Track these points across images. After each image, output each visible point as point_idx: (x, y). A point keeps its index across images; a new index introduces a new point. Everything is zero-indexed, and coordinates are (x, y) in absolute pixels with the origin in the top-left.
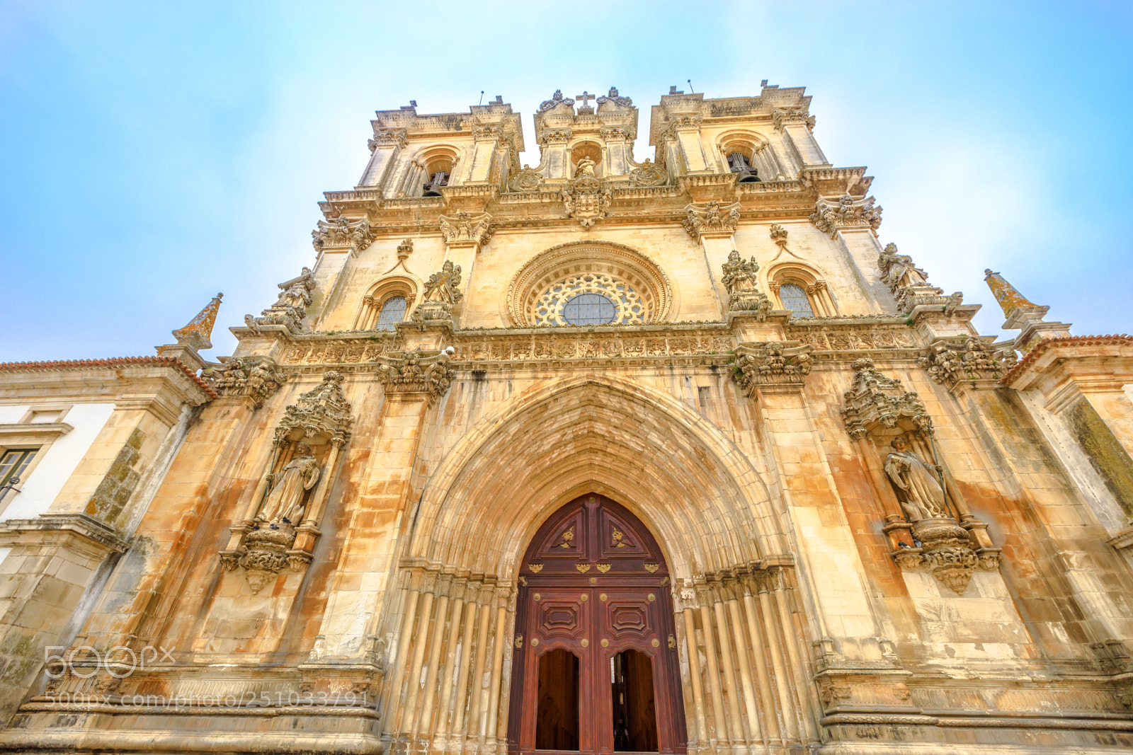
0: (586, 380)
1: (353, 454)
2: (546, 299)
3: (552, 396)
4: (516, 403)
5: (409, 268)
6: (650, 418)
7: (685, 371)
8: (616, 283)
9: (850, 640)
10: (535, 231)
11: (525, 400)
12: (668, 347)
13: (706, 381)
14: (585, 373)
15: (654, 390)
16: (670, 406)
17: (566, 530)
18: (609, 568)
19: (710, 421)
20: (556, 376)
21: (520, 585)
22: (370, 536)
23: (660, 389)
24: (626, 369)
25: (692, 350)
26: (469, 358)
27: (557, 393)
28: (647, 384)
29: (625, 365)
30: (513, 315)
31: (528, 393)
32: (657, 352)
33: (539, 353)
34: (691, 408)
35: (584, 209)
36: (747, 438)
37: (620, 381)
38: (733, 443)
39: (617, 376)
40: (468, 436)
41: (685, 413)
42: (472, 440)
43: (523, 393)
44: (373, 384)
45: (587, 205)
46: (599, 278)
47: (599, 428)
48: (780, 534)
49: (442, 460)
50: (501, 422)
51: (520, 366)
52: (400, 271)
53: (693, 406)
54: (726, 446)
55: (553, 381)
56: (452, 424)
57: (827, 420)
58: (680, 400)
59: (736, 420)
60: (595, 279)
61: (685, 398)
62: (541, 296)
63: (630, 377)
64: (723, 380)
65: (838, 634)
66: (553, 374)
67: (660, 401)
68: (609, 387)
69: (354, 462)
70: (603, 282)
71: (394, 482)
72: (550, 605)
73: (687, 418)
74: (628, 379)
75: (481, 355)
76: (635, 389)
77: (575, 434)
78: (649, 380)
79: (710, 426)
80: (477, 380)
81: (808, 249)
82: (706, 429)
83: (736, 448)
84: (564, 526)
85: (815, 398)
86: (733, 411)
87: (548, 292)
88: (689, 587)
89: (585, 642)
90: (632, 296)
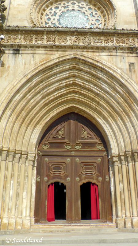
0: (73, 56)
2: (50, 13)
3: (55, 63)
4: (37, 66)
7: (123, 54)
8: (88, 7)
11: (41, 65)
12: (115, 41)
14: (73, 53)
15: (107, 63)
16: (115, 71)
17: (60, 130)
18: (80, 147)
19: (133, 80)
20: (57, 53)
21: (38, 155)
24: (94, 52)
25: (127, 44)
26: (11, 42)
27: (58, 62)
28: (104, 60)
29: (93, 49)
30: (34, 20)
31: (43, 61)
32: (110, 44)
33: (48, 41)
34: (125, 73)
37: (90, 57)
40: (13, 83)
41: (122, 75)
42: (14, 85)
43: (41, 62)
47: (79, 81)
50: (29, 76)
51: (39, 47)
53: (126, 72)
55: (56, 56)
56: (4, 76)
58: (120, 68)
61: (122, 68)
62: (48, 11)
66: (56, 52)
67: (110, 68)
68: (84, 60)
72: (53, 163)
73: (122, 77)
74: (95, 57)
75: (18, 41)
76: (98, 62)
77: (66, 83)
78: (105, 58)
79: (133, 82)
80: (16, 54)
82: (131, 84)
84: (59, 128)
87: (51, 9)
89: (69, 179)
90: (96, 14)
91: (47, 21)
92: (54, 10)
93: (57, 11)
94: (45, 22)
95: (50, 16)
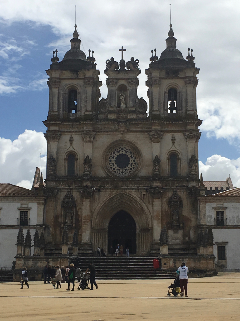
0: (121, 192)
1: (77, 208)
2: (111, 156)
3: (114, 196)
4: (107, 197)
5: (74, 147)
6: (133, 200)
7: (141, 191)
8: (130, 151)
9: (157, 240)
10: (107, 134)
11: (109, 197)
12: (138, 184)
13: (144, 193)
16: (137, 199)
19: (144, 202)
21: (109, 229)
22: (86, 225)
23: (135, 195)
24: (129, 190)
25: (143, 185)
26: (96, 186)
28: (133, 194)
29: (129, 189)
31: (110, 195)
32: (136, 185)
33: (111, 185)
35: (121, 128)
36: (150, 206)
37: (128, 193)
38: (147, 207)
39: (127, 191)
42: (100, 206)
44: (77, 192)
45: (122, 127)
46: (125, 149)
48: (152, 224)
49: (95, 210)
50: (105, 202)
51: (107, 189)
52: (71, 149)
53: (141, 199)
54: (146, 207)
55: (114, 192)
56: (95, 202)
57: (165, 203)
58: (139, 197)
59: (149, 202)
63: (130, 192)
64: (148, 193)
65: (155, 239)
67: (135, 198)
68: (125, 194)
69: (78, 210)
70: (126, 150)
71: (88, 215)
73: (140, 202)
75: (99, 185)
77: (119, 202)
78: (133, 192)
80: (99, 192)
81: (180, 145)
82: (143, 204)
83: (148, 208)
85: (164, 198)
86: (149, 200)
87: (111, 154)
88: (138, 230)
89: (120, 238)
90: (134, 156)
91: (110, 163)
92: (113, 154)
93: (115, 155)
94: (109, 163)
95: (111, 159)
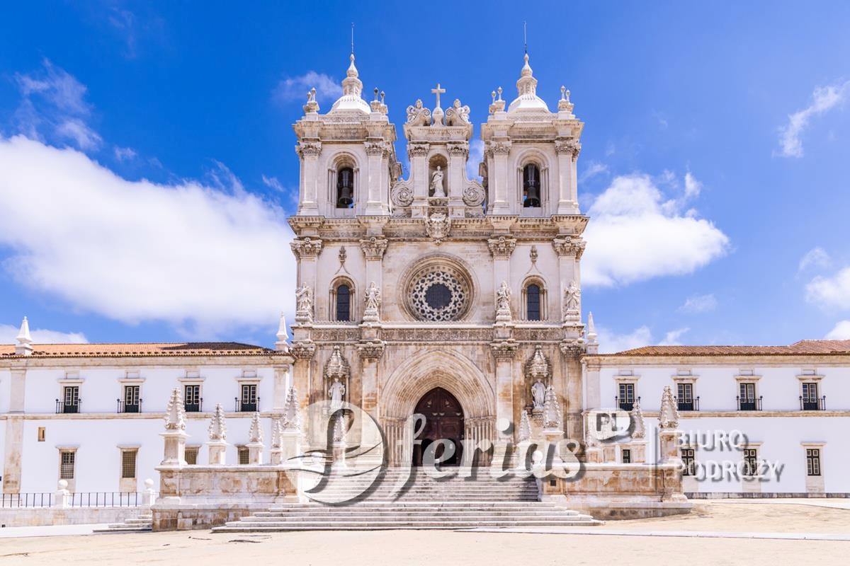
1: (354, 382)
2: (417, 288)
5: (348, 270)
7: (474, 347)
9: (504, 439)
11: (414, 360)
12: (468, 335)
13: (481, 352)
14: (436, 347)
16: (466, 363)
17: (429, 401)
22: (370, 411)
24: (451, 346)
25: (477, 337)
26: (389, 338)
27: (426, 356)
30: (403, 303)
33: (417, 337)
35: (436, 232)
36: (492, 375)
37: (449, 352)
38: (486, 379)
41: (471, 366)
42: (396, 376)
44: (353, 350)
45: (438, 230)
47: (441, 368)
48: (495, 409)
49: (387, 383)
50: (406, 369)
51: (410, 344)
52: (342, 273)
54: (483, 379)
56: (387, 369)
57: (520, 370)
59: (489, 370)
60: (442, 275)
64: (487, 351)
65: (502, 437)
70: (445, 277)
71: (372, 394)
75: (394, 337)
80: (394, 349)
81: (546, 265)
82: (478, 373)
85: (519, 360)
86: (488, 365)
87: (418, 284)
88: (468, 422)
92: (421, 284)
93: (424, 286)
94: (414, 300)
